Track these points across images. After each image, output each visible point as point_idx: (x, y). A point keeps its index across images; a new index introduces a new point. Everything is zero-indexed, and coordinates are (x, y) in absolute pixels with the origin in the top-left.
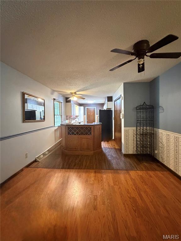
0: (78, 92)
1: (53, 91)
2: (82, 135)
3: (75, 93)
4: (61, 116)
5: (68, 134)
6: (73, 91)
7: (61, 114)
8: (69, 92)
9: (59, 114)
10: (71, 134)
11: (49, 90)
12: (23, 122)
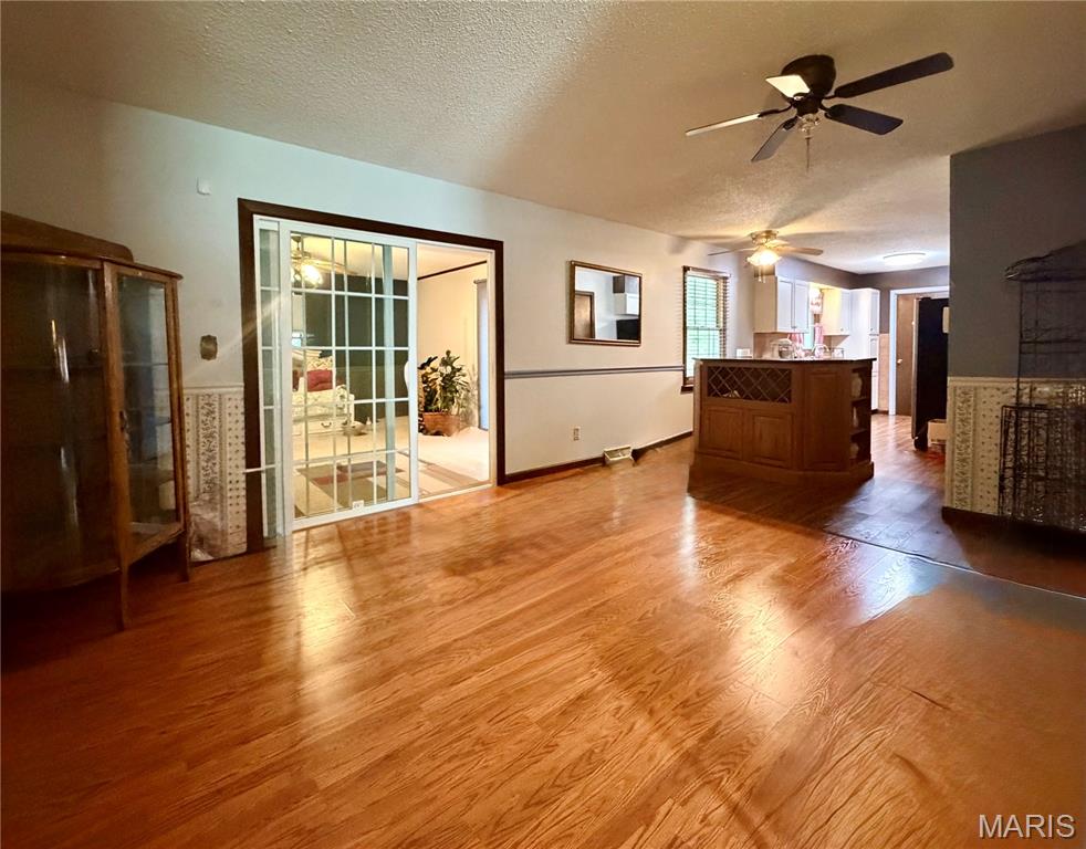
0: (782, 225)
1: (683, 242)
2: (756, 399)
3: (769, 234)
4: (723, 331)
5: (709, 395)
6: (760, 228)
7: (721, 325)
8: (742, 233)
9: (713, 325)
10: (716, 395)
11: (664, 240)
12: (570, 343)
